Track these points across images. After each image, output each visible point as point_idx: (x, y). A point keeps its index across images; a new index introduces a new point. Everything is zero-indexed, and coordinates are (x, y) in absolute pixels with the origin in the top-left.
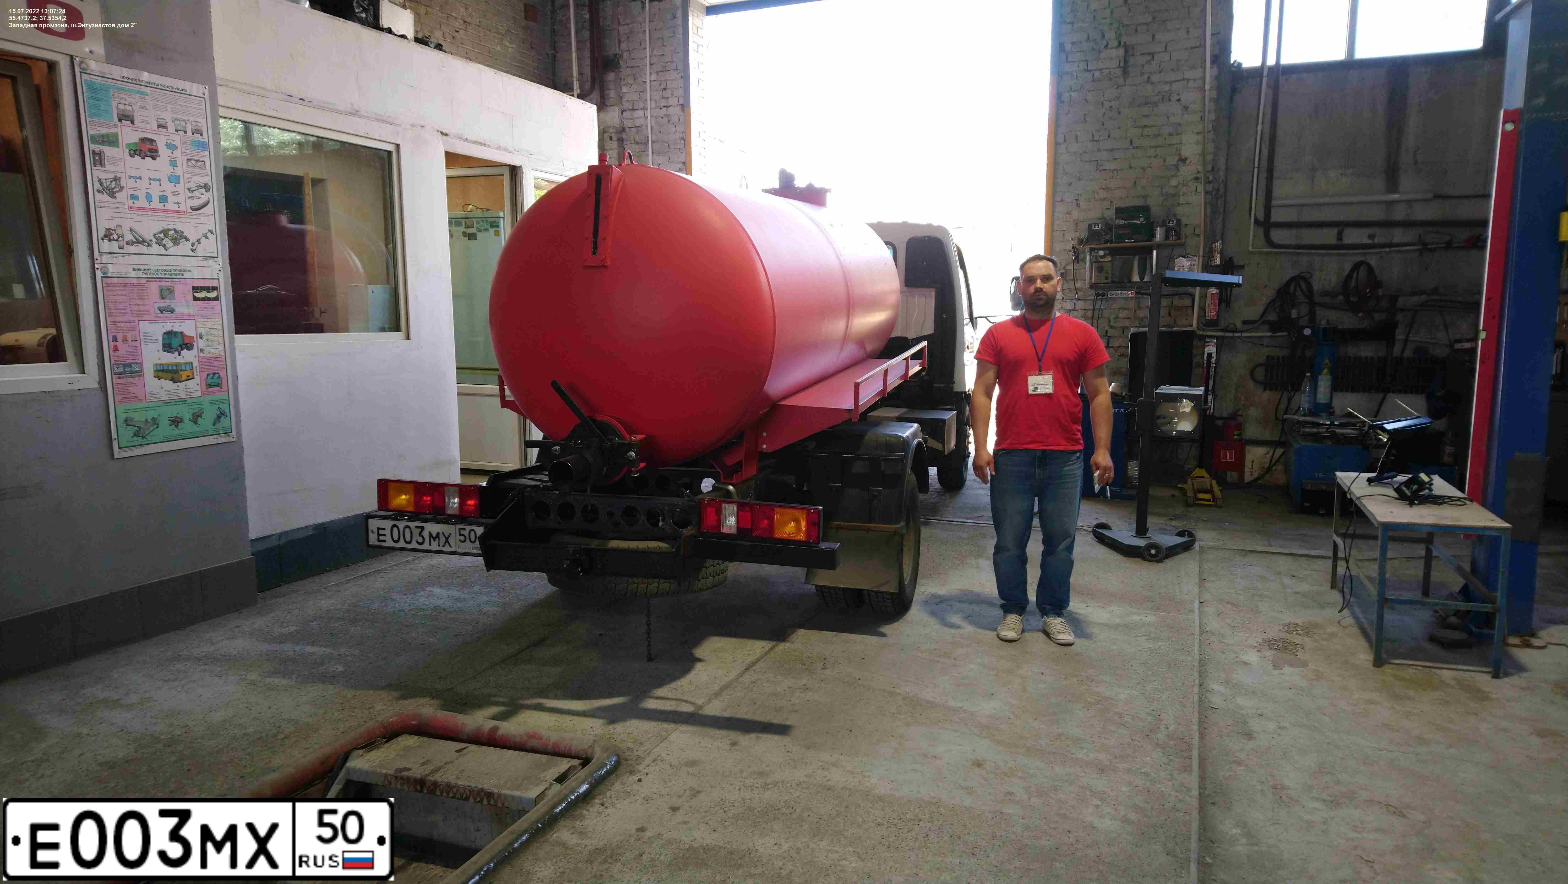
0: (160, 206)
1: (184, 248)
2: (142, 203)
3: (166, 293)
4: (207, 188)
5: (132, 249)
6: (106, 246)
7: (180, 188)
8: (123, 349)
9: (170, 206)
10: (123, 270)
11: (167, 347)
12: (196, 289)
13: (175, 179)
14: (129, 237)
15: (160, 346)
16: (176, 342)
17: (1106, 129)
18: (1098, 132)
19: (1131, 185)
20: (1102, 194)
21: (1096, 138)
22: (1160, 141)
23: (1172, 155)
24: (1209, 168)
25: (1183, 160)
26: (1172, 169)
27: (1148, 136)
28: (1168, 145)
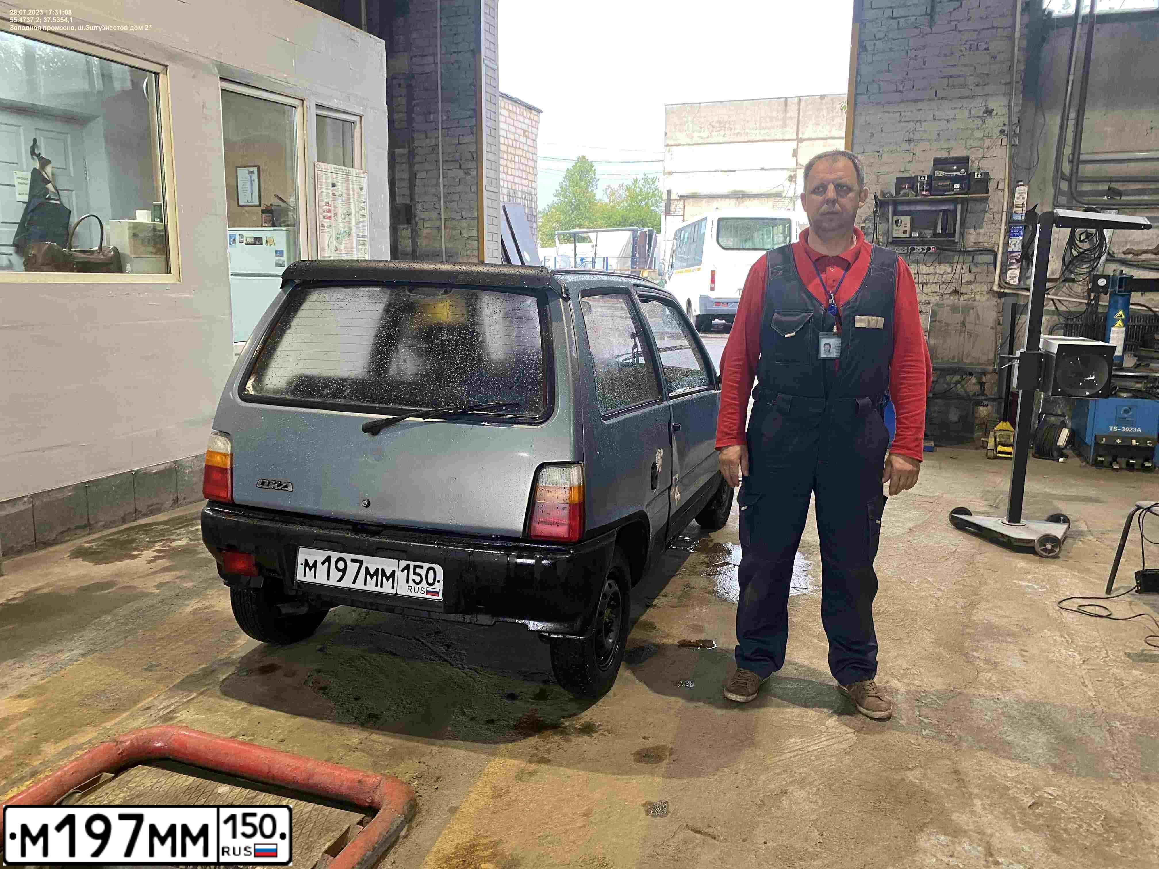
17: (910, 79)
18: (902, 82)
19: (935, 136)
20: (905, 146)
21: (900, 88)
22: (966, 92)
23: (978, 106)
24: (1015, 120)
25: (989, 112)
26: (978, 122)
27: (954, 86)
28: (973, 97)
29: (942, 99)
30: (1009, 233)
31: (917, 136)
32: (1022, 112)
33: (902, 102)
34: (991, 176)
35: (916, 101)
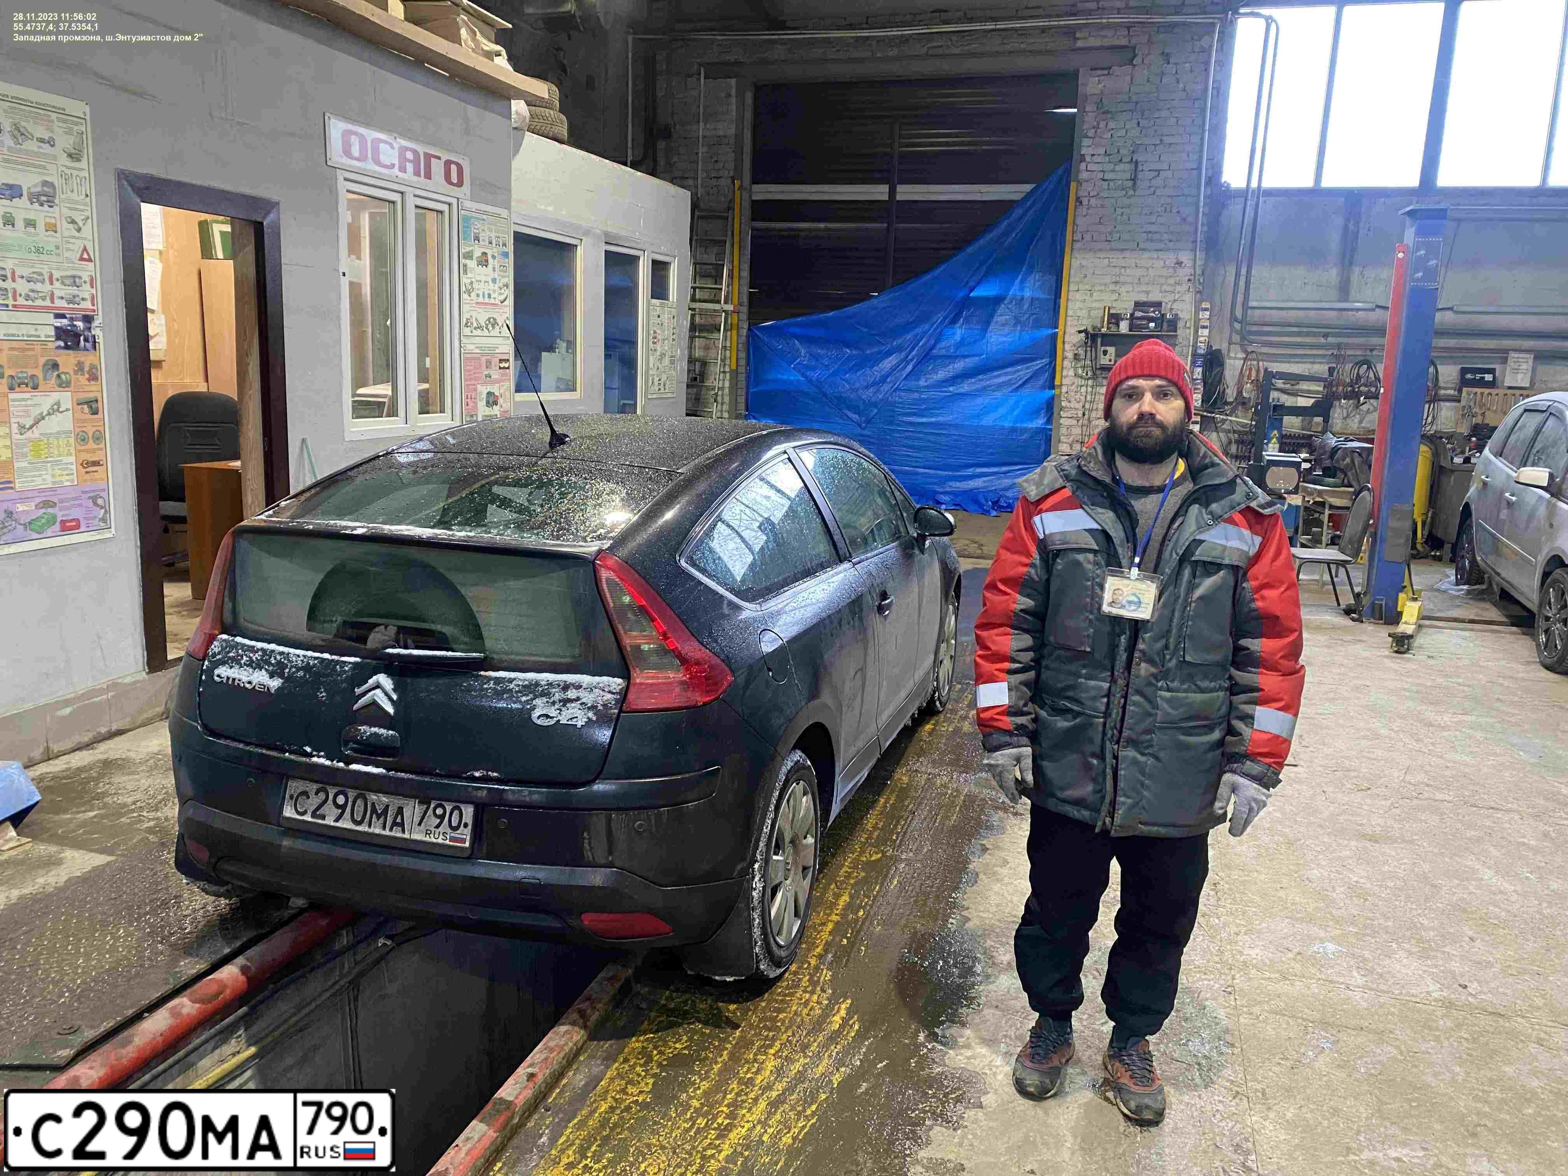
0: (487, 300)
1: (496, 332)
2: (481, 300)
3: (489, 364)
4: (507, 286)
5: (475, 333)
6: (467, 331)
7: (497, 286)
8: (471, 404)
9: (492, 301)
10: (472, 347)
11: (488, 404)
12: (501, 361)
13: (494, 281)
14: (475, 325)
15: (484, 402)
16: (491, 400)
17: (1118, 232)
18: (1110, 233)
19: (1136, 281)
20: (1112, 287)
21: (1109, 238)
22: (1162, 246)
23: (1170, 258)
24: (1199, 272)
25: (1180, 263)
26: (1171, 270)
27: (1152, 240)
28: (1168, 250)
29: (1144, 250)
30: (1194, 364)
31: (1122, 279)
32: (1205, 265)
33: (1112, 250)
34: (1181, 315)
35: (1123, 250)
